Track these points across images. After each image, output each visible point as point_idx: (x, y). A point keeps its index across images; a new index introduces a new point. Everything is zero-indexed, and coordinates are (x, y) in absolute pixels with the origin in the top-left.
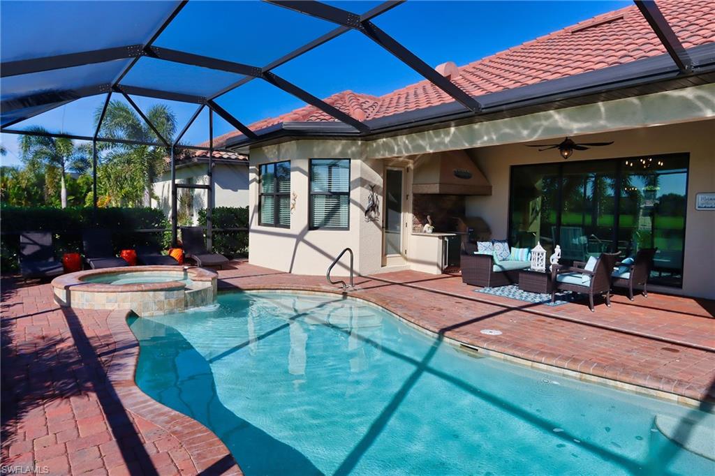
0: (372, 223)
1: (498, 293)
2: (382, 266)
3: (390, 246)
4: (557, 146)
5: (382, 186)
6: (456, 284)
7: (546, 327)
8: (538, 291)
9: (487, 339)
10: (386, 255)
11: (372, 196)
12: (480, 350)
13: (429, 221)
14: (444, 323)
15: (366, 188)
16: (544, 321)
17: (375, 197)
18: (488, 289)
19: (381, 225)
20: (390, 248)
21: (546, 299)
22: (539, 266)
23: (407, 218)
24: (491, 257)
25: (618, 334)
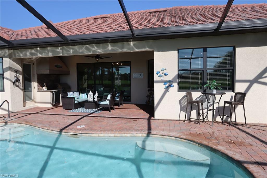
0: (17, 88)
1: (78, 111)
2: (24, 107)
3: (27, 97)
4: (94, 57)
5: (21, 71)
6: (60, 110)
7: (99, 121)
8: (92, 108)
9: (80, 129)
10: (25, 101)
11: (17, 75)
12: (78, 134)
13: (45, 85)
14: (61, 127)
15: (13, 72)
16: (97, 119)
17: (18, 76)
18: (73, 110)
19: (22, 89)
20: (27, 98)
21: (95, 111)
22: (91, 99)
23: (35, 85)
24: (74, 98)
25: (120, 119)
